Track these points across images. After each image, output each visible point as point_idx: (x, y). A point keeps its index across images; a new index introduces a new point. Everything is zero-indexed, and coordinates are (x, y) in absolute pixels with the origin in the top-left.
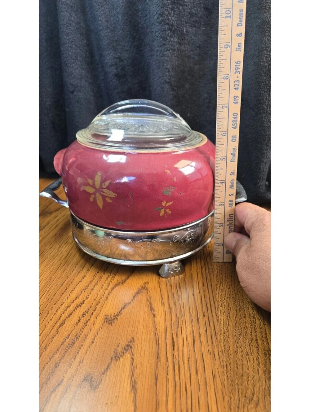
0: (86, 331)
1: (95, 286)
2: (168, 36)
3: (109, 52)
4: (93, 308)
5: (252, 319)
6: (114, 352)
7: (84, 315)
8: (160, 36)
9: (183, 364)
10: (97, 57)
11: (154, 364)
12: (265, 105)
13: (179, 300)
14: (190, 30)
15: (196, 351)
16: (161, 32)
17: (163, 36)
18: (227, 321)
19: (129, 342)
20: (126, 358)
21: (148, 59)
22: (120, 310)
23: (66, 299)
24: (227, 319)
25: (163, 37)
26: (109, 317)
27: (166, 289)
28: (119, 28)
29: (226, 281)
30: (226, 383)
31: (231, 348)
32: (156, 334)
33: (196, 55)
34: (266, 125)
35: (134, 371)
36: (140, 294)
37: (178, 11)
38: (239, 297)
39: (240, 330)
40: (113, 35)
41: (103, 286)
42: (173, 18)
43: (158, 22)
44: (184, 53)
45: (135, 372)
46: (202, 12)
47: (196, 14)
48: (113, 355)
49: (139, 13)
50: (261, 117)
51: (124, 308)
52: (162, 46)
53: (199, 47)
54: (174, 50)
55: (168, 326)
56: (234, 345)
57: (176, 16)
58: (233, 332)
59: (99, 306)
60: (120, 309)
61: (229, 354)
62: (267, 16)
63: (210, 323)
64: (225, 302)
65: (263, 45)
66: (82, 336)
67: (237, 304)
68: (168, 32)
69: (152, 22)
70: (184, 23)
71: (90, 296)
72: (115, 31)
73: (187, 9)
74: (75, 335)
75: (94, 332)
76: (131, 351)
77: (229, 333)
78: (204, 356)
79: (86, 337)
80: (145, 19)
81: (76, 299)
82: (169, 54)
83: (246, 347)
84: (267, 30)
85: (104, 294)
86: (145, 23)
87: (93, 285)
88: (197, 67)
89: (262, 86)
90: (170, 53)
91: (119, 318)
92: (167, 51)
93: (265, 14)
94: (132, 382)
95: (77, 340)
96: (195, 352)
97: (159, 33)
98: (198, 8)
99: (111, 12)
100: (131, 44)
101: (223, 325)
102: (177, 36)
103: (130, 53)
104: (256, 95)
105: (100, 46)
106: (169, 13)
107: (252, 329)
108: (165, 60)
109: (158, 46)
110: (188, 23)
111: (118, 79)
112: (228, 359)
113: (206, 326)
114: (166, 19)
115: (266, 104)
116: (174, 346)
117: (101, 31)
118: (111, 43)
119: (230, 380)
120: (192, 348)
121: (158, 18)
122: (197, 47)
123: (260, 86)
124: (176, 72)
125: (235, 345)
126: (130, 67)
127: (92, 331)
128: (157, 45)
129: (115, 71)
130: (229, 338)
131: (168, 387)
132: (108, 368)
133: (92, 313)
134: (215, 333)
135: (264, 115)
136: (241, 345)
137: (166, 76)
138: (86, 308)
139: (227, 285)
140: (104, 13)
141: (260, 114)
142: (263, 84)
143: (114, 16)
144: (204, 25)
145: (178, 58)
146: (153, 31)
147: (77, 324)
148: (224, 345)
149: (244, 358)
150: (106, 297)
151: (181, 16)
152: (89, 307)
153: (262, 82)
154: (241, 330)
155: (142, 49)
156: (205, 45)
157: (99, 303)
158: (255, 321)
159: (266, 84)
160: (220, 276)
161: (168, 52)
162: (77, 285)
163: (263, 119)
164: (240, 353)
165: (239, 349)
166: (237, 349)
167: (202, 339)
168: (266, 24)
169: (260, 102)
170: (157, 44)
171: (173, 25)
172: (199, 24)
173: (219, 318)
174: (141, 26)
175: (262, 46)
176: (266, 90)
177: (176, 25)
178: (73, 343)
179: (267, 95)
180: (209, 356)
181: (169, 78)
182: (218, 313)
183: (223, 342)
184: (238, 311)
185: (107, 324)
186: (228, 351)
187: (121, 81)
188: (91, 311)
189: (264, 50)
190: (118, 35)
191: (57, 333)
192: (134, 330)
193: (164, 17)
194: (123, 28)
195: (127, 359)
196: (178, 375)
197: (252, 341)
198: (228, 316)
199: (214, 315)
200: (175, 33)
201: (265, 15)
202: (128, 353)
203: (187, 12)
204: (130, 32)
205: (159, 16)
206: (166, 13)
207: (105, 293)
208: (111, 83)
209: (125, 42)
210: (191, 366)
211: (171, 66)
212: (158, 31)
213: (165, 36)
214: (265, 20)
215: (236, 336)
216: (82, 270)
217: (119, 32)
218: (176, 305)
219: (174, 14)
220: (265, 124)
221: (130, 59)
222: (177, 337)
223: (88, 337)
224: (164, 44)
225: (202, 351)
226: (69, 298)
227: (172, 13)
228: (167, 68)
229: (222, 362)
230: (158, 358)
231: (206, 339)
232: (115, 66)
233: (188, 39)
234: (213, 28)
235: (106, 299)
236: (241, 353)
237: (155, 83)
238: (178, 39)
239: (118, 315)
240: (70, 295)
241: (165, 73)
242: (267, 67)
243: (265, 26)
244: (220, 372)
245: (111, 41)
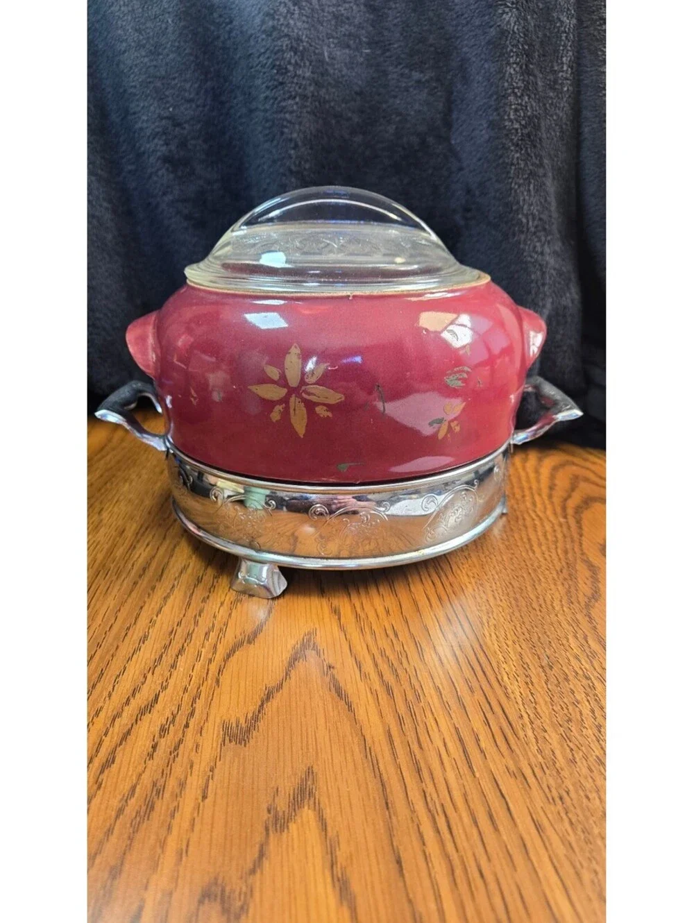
0: (178, 769)
1: (180, 656)
2: (290, 63)
3: (146, 104)
4: (186, 708)
5: (585, 682)
6: (269, 811)
7: (164, 731)
8: (272, 63)
9: (456, 812)
10: (114, 117)
11: (382, 824)
12: (523, 214)
13: (402, 664)
14: (338, 53)
15: (477, 775)
16: (273, 56)
17: (278, 63)
18: (530, 694)
19: (302, 780)
20: (304, 819)
21: (241, 124)
22: (260, 706)
23: (107, 699)
24: (528, 690)
25: (280, 65)
26: (234, 725)
27: (362, 640)
28: (169, 46)
29: (499, 606)
30: (572, 838)
31: (558, 753)
32: (367, 750)
33: (353, 112)
34: (529, 259)
35: (335, 850)
36: (301, 660)
37: (309, 8)
38: (539, 638)
39: (565, 709)
40: (155, 63)
41: (199, 655)
42: (299, 24)
43: (264, 32)
44: (327, 106)
45: (338, 853)
46: (362, 13)
47: (348, 18)
48: (269, 818)
49: (215, 15)
50: (517, 241)
51: (268, 699)
52: (276, 87)
53: (360, 93)
54: (304, 97)
55: (391, 727)
56: (562, 746)
57: (306, 20)
58: (550, 717)
59: (199, 705)
60: (260, 703)
61: (559, 769)
62: (509, 21)
63: (492, 704)
64: (512, 653)
65: (506, 84)
66: (172, 784)
67: (539, 653)
68: (289, 56)
69: (249, 32)
70: (323, 36)
71: (172, 681)
72: (159, 54)
73: (329, 6)
74: (149, 786)
75: (202, 769)
76: (315, 803)
77: (542, 720)
78: (500, 782)
79: (182, 785)
80: (227, 28)
81: (134, 694)
82: (295, 107)
83: (592, 745)
84: (512, 51)
85: (207, 673)
86: (229, 38)
87: (174, 656)
88: (358, 139)
89: (512, 172)
90: (297, 103)
91: (261, 724)
92: (289, 98)
93: (504, 16)
94: (336, 880)
95: (158, 798)
96: (475, 777)
97: (268, 58)
98: (352, 5)
99: (148, 8)
100: (200, 87)
101: (523, 704)
102: (310, 65)
103: (198, 106)
104: (501, 193)
105: (121, 90)
106: (288, 11)
107: (592, 704)
108: (286, 119)
109: (268, 87)
110: (333, 38)
111: (170, 169)
112: (560, 781)
113: (483, 712)
114: (282, 24)
115: (525, 212)
116: (419, 771)
117: (125, 52)
118: (150, 82)
119: (579, 829)
120: (464, 768)
121: (263, 22)
122: (356, 93)
123: (508, 172)
124: (311, 148)
125: (566, 746)
126: (200, 142)
127: (196, 767)
128: (264, 85)
129: (164, 148)
130: (546, 731)
131: (433, 875)
132: (262, 854)
133: (185, 722)
134: (510, 724)
135: (523, 237)
136: (577, 743)
137: (290, 157)
138: (168, 714)
139: (503, 614)
140: (129, 11)
141: (514, 235)
142: (515, 169)
143: (155, 18)
144: (368, 44)
145: (316, 116)
146: (251, 54)
147: (151, 756)
148: (540, 751)
149: (595, 771)
150: (215, 680)
151: (316, 20)
152: (175, 709)
153: (512, 164)
154: (568, 710)
155: (223, 98)
156: (374, 90)
157: (198, 696)
158: (591, 684)
159: (521, 169)
160: (481, 598)
161: (290, 102)
162: (130, 659)
163: (522, 246)
164: (582, 763)
165: (578, 753)
166: (573, 755)
167: (483, 745)
168: (509, 38)
169: (512, 208)
170: (263, 83)
171: (299, 39)
172: (357, 41)
173: (510, 691)
174: (220, 45)
175: (503, 86)
176: (521, 181)
177: (307, 39)
178: (151, 807)
179: (525, 193)
180: (512, 780)
181: (297, 163)
182: (502, 677)
183: (534, 744)
184: (547, 669)
185: (234, 743)
186: (554, 763)
187: (180, 173)
188: (181, 719)
189: (510, 95)
190: (167, 64)
191: (99, 788)
192: (308, 749)
193: (279, 20)
194: (178, 48)
195: (308, 822)
196: (451, 840)
197: (600, 732)
198: (527, 683)
199: (495, 685)
200: (305, 58)
201: (505, 19)
202: (306, 807)
203: (328, 12)
204: (197, 57)
205: (267, 18)
206: (283, 10)
207: (208, 670)
208: (155, 178)
209: (185, 81)
210: (475, 813)
211: (302, 136)
212: (264, 53)
213: (282, 64)
214: (505, 28)
215: (560, 725)
216: (135, 623)
217: (168, 55)
218: (397, 676)
219: (301, 14)
220: (525, 257)
221: (199, 122)
222: (421, 748)
223: (188, 786)
224: (281, 84)
225: (491, 771)
226: (114, 694)
227: (297, 12)
228: (291, 140)
229: (547, 790)
230: (388, 808)
231: (493, 744)
232: (164, 137)
233: (334, 74)
234: (388, 50)
235: (214, 684)
236: (584, 761)
237: (263, 176)
238: (312, 72)
239: (256, 718)
240: (114, 686)
241: (287, 151)
242: (519, 131)
243: (508, 42)
244: (550, 816)
245: (149, 77)
